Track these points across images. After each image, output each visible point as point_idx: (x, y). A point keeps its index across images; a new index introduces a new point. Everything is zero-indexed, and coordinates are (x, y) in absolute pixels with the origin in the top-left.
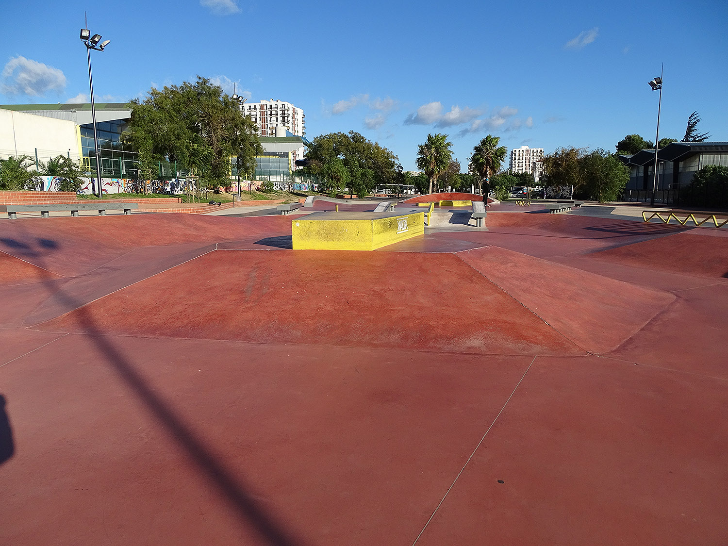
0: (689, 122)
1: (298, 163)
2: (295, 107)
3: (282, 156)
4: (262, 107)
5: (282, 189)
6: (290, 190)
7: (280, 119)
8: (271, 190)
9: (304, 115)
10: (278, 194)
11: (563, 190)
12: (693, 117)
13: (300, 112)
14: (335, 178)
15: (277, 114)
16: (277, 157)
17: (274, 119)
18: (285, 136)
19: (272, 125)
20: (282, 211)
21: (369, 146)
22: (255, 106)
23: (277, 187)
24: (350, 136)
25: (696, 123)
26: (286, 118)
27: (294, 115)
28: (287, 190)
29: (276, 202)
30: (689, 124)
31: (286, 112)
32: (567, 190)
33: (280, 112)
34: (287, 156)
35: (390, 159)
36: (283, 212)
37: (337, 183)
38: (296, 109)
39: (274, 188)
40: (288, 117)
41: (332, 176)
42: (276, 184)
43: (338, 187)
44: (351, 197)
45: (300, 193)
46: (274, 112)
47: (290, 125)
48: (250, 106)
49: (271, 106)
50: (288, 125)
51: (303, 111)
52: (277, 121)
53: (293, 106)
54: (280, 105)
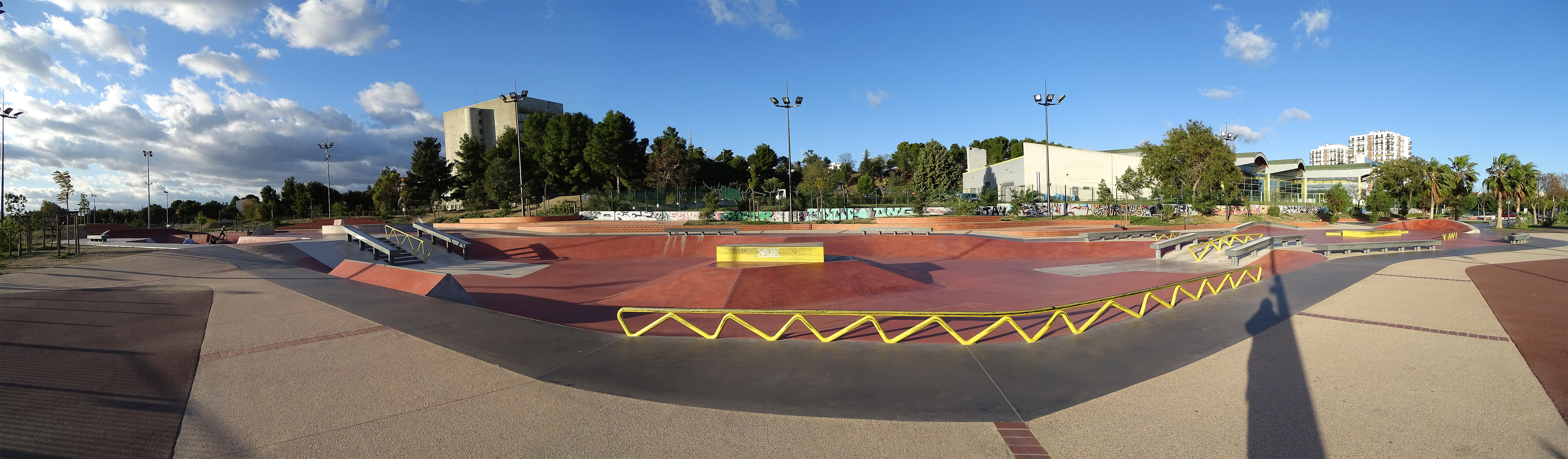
2: (1400, 136)
4: (1369, 138)
7: (1385, 146)
13: (1406, 140)
15: (1382, 143)
17: (1379, 147)
18: (1363, 163)
19: (1377, 153)
22: (1363, 137)
26: (1390, 146)
27: (1400, 143)
31: (1391, 140)
33: (1385, 141)
38: (1402, 137)
40: (1392, 145)
46: (1379, 141)
47: (1395, 151)
48: (1359, 138)
49: (1377, 136)
51: (1409, 138)
52: (1382, 149)
53: (1398, 134)
54: (1385, 135)
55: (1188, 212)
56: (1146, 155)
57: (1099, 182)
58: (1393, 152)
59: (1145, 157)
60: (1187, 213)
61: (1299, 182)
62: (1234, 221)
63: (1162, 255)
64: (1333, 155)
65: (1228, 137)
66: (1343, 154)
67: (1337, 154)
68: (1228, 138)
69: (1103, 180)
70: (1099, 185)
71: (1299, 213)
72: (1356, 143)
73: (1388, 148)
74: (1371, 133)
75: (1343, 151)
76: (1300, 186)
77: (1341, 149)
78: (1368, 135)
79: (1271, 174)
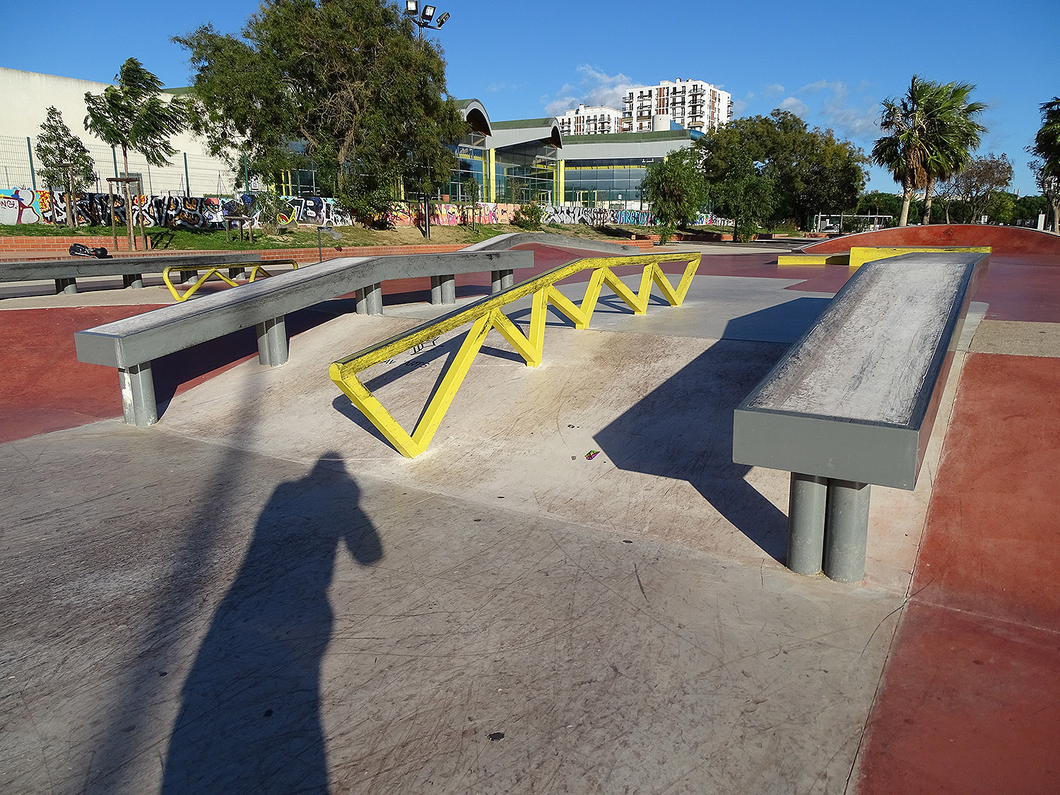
4: (660, 91)
6: (609, 223)
7: (688, 110)
9: (732, 103)
13: (725, 97)
15: (683, 103)
17: (679, 110)
22: (650, 92)
26: (698, 108)
27: (713, 103)
28: (599, 223)
31: (699, 97)
33: (688, 99)
38: (718, 92)
40: (702, 106)
46: (679, 100)
48: (641, 92)
49: (675, 89)
51: (730, 95)
52: (683, 113)
53: (712, 87)
54: (689, 86)
55: (328, 217)
56: (206, 64)
57: (43, 118)
58: (702, 120)
59: (202, 69)
60: (326, 220)
61: (549, 168)
62: (443, 238)
63: (162, 397)
64: (592, 126)
65: (425, 16)
66: (610, 125)
67: (599, 125)
68: (425, 21)
69: (53, 112)
70: (43, 127)
71: (577, 222)
72: (636, 104)
73: (694, 111)
74: (664, 84)
75: (609, 119)
76: (551, 175)
77: (606, 116)
78: (659, 87)
79: (496, 149)
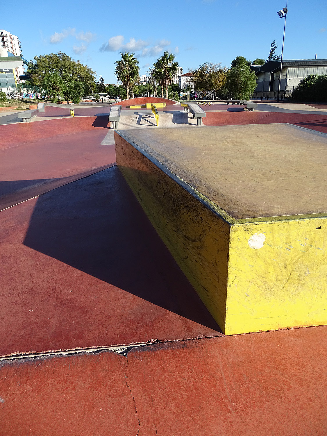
0: (271, 48)
1: (21, 78)
2: (11, 35)
3: (7, 72)
5: (13, 98)
6: (20, 99)
8: (4, 99)
9: (19, 41)
10: (11, 102)
11: (208, 94)
12: (273, 45)
14: (55, 88)
16: (4, 74)
18: (7, 56)
20: (23, 118)
21: (74, 65)
23: (9, 96)
24: (58, 55)
25: (275, 48)
26: (6, 43)
28: (17, 98)
29: (11, 108)
30: (271, 49)
31: (5, 38)
32: (211, 94)
34: (12, 72)
35: (90, 74)
36: (25, 120)
37: (57, 92)
39: (6, 97)
41: (53, 86)
42: (7, 94)
43: (58, 95)
44: (68, 102)
45: (28, 100)
47: (10, 48)
50: (8, 48)
51: (18, 38)
53: (9, 33)
